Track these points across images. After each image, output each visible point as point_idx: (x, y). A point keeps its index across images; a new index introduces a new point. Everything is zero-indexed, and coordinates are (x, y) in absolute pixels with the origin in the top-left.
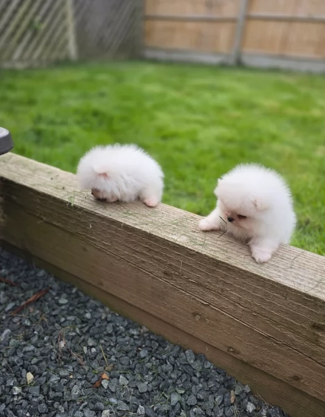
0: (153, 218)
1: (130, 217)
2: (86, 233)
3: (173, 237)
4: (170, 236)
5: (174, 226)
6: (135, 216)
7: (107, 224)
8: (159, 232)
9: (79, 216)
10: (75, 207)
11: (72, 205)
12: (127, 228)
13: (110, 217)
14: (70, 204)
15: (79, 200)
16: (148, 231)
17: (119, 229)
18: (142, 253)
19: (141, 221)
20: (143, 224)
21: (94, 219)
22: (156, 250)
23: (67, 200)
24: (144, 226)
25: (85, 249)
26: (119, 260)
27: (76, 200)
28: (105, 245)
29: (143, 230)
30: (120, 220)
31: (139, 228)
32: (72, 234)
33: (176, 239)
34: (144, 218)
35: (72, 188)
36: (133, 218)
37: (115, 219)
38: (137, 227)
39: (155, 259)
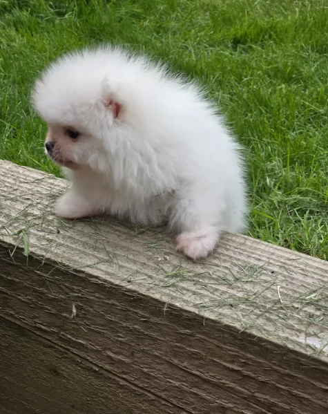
0: (248, 287)
1: (184, 285)
2: (61, 328)
3: (311, 341)
4: (302, 339)
5: (310, 310)
6: (196, 283)
7: (121, 306)
8: (270, 328)
9: (43, 283)
10: (34, 260)
11: (26, 253)
12: (178, 316)
13: (130, 287)
14: (20, 250)
15: (39, 238)
16: (237, 325)
17: (154, 319)
18: (218, 386)
19: (216, 296)
20: (221, 304)
21: (85, 292)
22: (262, 378)
23: (9, 240)
24: (226, 311)
25: (55, 372)
26: (151, 402)
27: (32, 241)
28: (112, 361)
29: (226, 321)
30: (157, 296)
31: (212, 317)
32: (21, 330)
33: (318, 346)
34: (223, 288)
35: (20, 207)
36: (193, 288)
37: (143, 291)
38: (207, 314)
39: (258, 402)
